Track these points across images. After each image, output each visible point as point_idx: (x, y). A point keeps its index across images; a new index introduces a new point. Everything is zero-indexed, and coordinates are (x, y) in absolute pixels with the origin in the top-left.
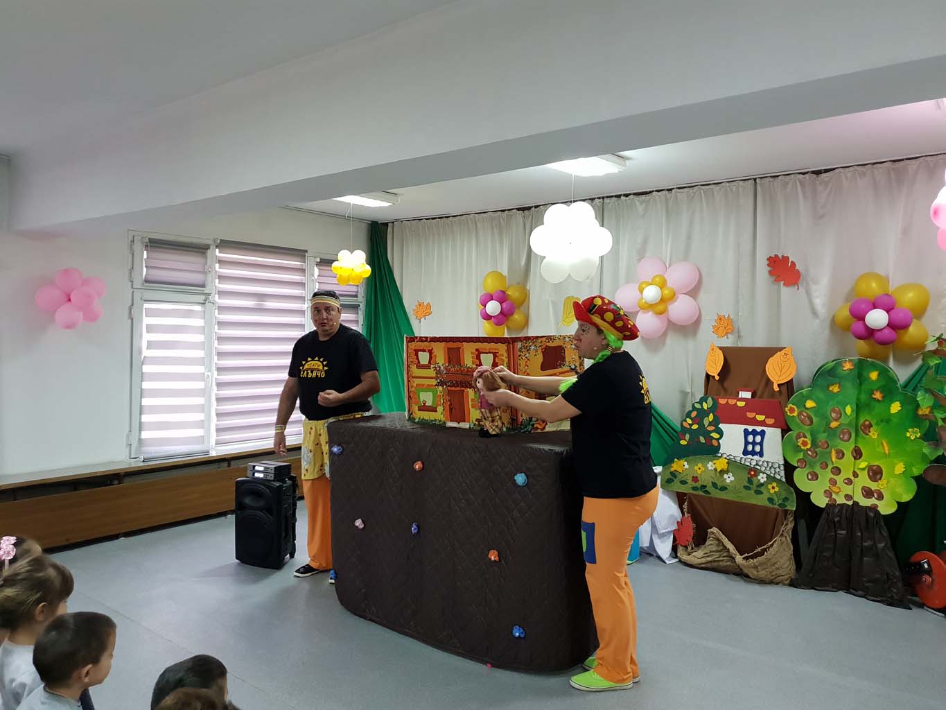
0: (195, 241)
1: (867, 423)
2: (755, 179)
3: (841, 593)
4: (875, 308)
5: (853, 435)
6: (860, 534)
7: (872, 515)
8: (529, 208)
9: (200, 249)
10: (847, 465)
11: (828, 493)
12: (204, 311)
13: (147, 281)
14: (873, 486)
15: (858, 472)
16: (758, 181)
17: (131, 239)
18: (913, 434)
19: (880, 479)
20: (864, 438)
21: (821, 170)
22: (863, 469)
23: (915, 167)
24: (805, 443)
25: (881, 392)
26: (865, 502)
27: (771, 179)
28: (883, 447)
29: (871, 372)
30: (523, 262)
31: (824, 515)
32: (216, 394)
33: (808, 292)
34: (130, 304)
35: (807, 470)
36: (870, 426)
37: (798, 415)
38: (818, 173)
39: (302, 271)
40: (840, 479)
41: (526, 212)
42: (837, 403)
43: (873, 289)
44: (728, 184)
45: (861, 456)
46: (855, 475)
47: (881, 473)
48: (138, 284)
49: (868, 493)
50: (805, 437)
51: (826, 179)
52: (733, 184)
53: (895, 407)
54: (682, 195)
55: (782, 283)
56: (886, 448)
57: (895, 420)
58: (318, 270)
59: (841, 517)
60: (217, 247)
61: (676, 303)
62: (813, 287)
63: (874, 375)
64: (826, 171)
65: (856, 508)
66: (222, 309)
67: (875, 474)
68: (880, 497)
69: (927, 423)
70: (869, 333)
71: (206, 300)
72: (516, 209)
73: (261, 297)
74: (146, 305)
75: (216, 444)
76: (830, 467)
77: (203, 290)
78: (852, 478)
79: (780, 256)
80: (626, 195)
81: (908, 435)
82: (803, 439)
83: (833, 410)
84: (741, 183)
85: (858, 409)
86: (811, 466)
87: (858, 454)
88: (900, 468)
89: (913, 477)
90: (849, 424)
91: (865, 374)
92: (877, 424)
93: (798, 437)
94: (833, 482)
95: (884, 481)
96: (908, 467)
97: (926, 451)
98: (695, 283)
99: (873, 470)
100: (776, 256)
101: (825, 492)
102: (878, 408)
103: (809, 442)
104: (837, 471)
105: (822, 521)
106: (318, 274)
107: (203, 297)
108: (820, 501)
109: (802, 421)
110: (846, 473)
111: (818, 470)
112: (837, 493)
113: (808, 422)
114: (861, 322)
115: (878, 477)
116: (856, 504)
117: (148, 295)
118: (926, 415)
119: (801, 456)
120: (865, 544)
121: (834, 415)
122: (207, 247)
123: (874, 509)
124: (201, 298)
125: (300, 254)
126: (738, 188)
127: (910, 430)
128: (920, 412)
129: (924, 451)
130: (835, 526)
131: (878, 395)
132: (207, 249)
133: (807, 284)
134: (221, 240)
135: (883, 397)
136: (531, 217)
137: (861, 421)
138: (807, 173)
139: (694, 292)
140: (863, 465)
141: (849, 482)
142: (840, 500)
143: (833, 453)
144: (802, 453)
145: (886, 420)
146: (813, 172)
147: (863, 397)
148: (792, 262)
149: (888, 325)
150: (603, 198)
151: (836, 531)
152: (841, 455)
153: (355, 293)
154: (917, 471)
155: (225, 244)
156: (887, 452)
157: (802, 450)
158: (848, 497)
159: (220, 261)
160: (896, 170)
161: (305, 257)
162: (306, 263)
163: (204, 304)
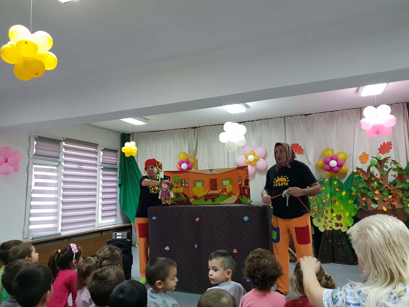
0: (55, 138)
1: (335, 200)
2: (284, 117)
3: (332, 263)
4: (332, 160)
5: (330, 204)
6: (336, 240)
7: (340, 233)
8: (196, 128)
9: (57, 142)
10: (329, 215)
11: (324, 227)
12: (58, 170)
13: (36, 155)
14: (339, 222)
15: (332, 217)
16: (286, 118)
17: (29, 136)
18: (351, 202)
19: (341, 219)
20: (334, 205)
21: (307, 114)
22: (335, 217)
24: (315, 209)
25: (338, 189)
26: (336, 228)
27: (290, 117)
28: (341, 207)
29: (335, 181)
30: (194, 148)
31: (324, 234)
32: (62, 208)
33: (307, 156)
34: (27, 165)
35: (317, 219)
36: (336, 201)
37: (313, 198)
38: (306, 115)
39: (96, 153)
40: (327, 221)
41: (195, 129)
42: (325, 193)
43: (330, 154)
44: (274, 119)
45: (333, 212)
46: (332, 219)
47: (341, 217)
48: (31, 156)
49: (337, 225)
50: (315, 206)
51: (309, 117)
52: (276, 119)
53: (344, 193)
54: (257, 123)
56: (342, 208)
57: (344, 198)
58: (102, 153)
59: (329, 235)
60: (64, 141)
61: (259, 162)
62: (308, 154)
63: (335, 183)
64: (309, 114)
65: (334, 231)
66: (65, 169)
67: (339, 217)
68: (342, 226)
69: (355, 198)
70: (331, 169)
71: (59, 164)
72: (191, 128)
73: (81, 164)
74: (34, 166)
75: (61, 231)
76: (324, 217)
77: (58, 160)
78: (331, 220)
79: (296, 144)
81: (349, 202)
82: (315, 207)
83: (323, 196)
84: (279, 118)
85: (331, 195)
86: (318, 217)
87: (332, 211)
88: (347, 214)
89: (352, 217)
90: (329, 201)
91: (332, 183)
92: (338, 200)
93: (313, 206)
94: (325, 222)
95: (342, 220)
96: (350, 214)
97: (356, 207)
98: (265, 155)
99: (338, 216)
100: (294, 144)
101: (323, 226)
102: (338, 194)
103: (317, 208)
104: (326, 218)
105: (323, 237)
106: (102, 154)
107: (58, 163)
108: (322, 230)
109: (314, 200)
110: (329, 219)
111: (320, 218)
112: (327, 226)
113: (316, 201)
114: (328, 165)
115: (340, 218)
116: (333, 229)
117: (36, 161)
118: (354, 195)
119: (314, 213)
120: (338, 244)
121: (324, 198)
122: (60, 141)
123: (340, 230)
124: (57, 164)
125: (95, 145)
126: (278, 120)
127: (349, 201)
128: (352, 194)
129: (355, 207)
130: (327, 238)
131: (337, 190)
132: (61, 142)
133: (306, 153)
134: (66, 138)
135: (339, 190)
136: (197, 131)
137: (333, 199)
138: (303, 115)
139: (264, 158)
140: (335, 215)
141: (330, 222)
142: (328, 229)
143: (325, 212)
144: (315, 212)
145: (341, 198)
146: (305, 115)
147: (333, 191)
148: (300, 146)
149: (337, 166)
151: (328, 240)
152: (327, 212)
153: (116, 163)
154: (353, 215)
155: (68, 140)
156: (342, 209)
157: (315, 211)
158: (330, 227)
159: (65, 147)
160: (332, 114)
161: (97, 147)
162: (97, 149)
163: (58, 166)
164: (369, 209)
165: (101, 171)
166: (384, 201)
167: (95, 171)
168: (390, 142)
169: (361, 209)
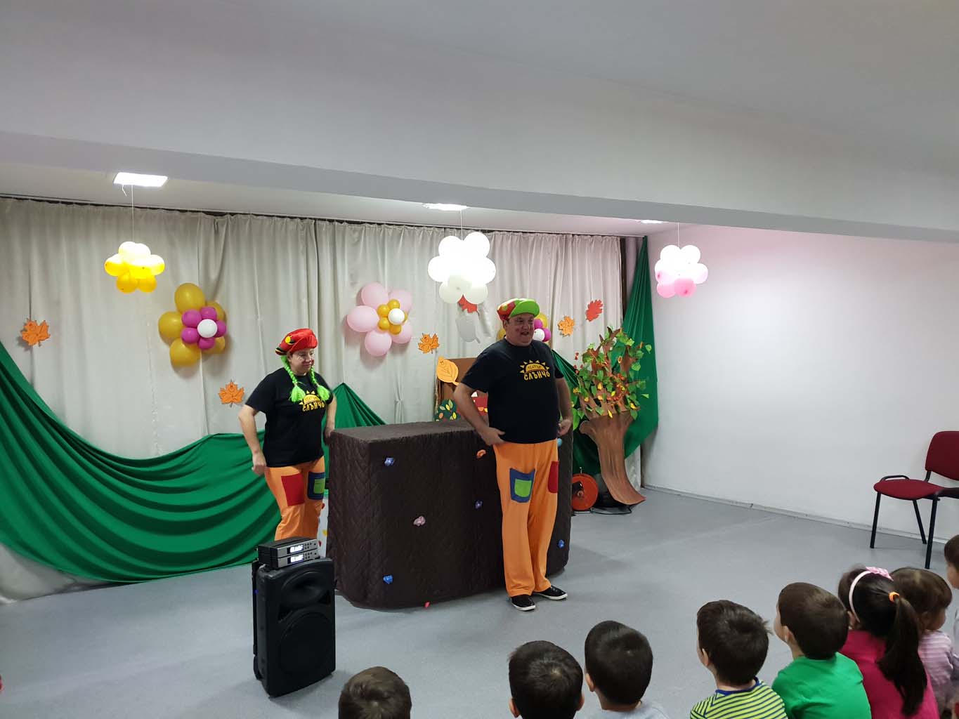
2: (445, 229)
8: (222, 214)
16: (448, 230)
21: (486, 230)
23: (532, 238)
33: (481, 316)
41: (219, 219)
44: (426, 228)
51: (490, 236)
52: (429, 229)
55: (466, 310)
64: (489, 231)
72: (203, 212)
80: (341, 222)
84: (436, 229)
97: (579, 414)
118: (577, 392)
126: (433, 233)
136: (225, 226)
138: (479, 230)
146: (482, 230)
150: (315, 219)
160: (524, 238)
164: (595, 417)
166: (607, 400)
168: (600, 301)
169: (585, 418)
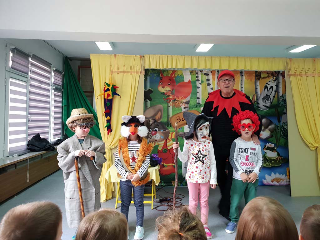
9: (26, 56)
12: (27, 86)
13: (12, 67)
17: (5, 45)
32: (28, 125)
34: (5, 78)
39: (49, 72)
48: (8, 69)
58: (54, 73)
60: (30, 57)
66: (31, 86)
73: (41, 82)
74: (11, 80)
77: (27, 76)
117: (11, 75)
124: (25, 79)
125: (48, 64)
132: (28, 57)
134: (33, 54)
153: (60, 84)
159: (31, 63)
161: (50, 66)
162: (50, 69)
163: (27, 82)
165: (53, 91)
167: (49, 90)
